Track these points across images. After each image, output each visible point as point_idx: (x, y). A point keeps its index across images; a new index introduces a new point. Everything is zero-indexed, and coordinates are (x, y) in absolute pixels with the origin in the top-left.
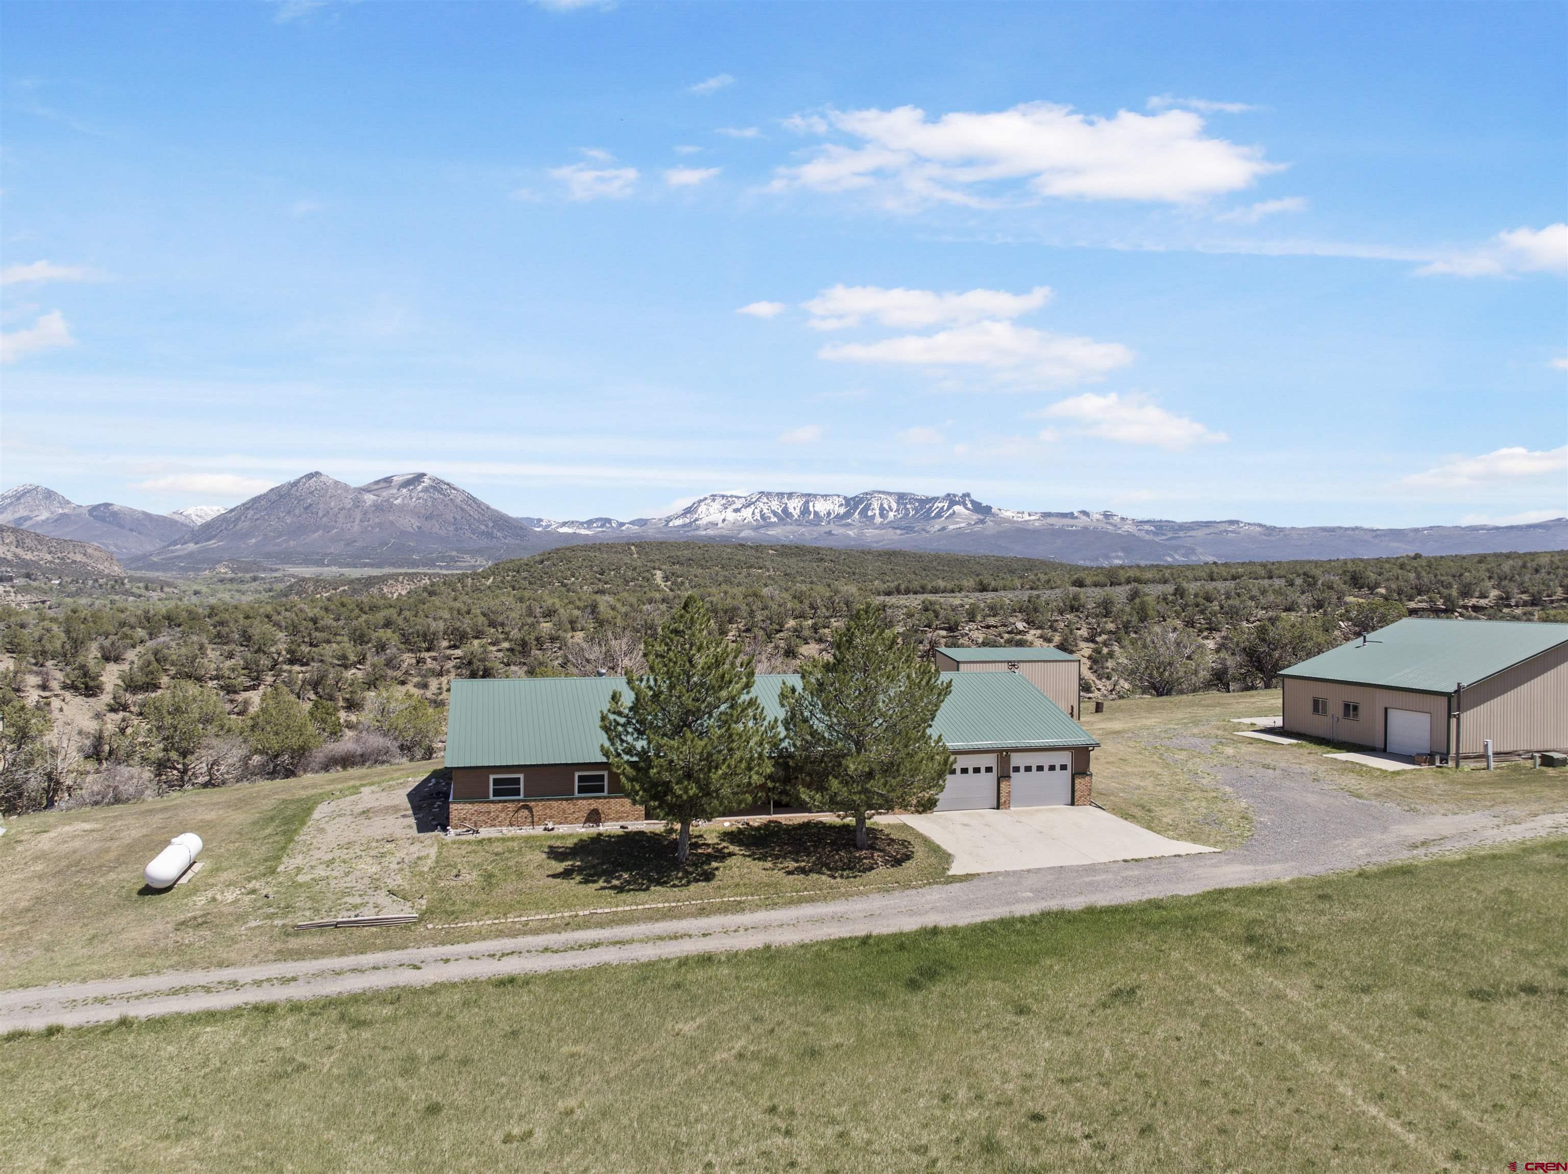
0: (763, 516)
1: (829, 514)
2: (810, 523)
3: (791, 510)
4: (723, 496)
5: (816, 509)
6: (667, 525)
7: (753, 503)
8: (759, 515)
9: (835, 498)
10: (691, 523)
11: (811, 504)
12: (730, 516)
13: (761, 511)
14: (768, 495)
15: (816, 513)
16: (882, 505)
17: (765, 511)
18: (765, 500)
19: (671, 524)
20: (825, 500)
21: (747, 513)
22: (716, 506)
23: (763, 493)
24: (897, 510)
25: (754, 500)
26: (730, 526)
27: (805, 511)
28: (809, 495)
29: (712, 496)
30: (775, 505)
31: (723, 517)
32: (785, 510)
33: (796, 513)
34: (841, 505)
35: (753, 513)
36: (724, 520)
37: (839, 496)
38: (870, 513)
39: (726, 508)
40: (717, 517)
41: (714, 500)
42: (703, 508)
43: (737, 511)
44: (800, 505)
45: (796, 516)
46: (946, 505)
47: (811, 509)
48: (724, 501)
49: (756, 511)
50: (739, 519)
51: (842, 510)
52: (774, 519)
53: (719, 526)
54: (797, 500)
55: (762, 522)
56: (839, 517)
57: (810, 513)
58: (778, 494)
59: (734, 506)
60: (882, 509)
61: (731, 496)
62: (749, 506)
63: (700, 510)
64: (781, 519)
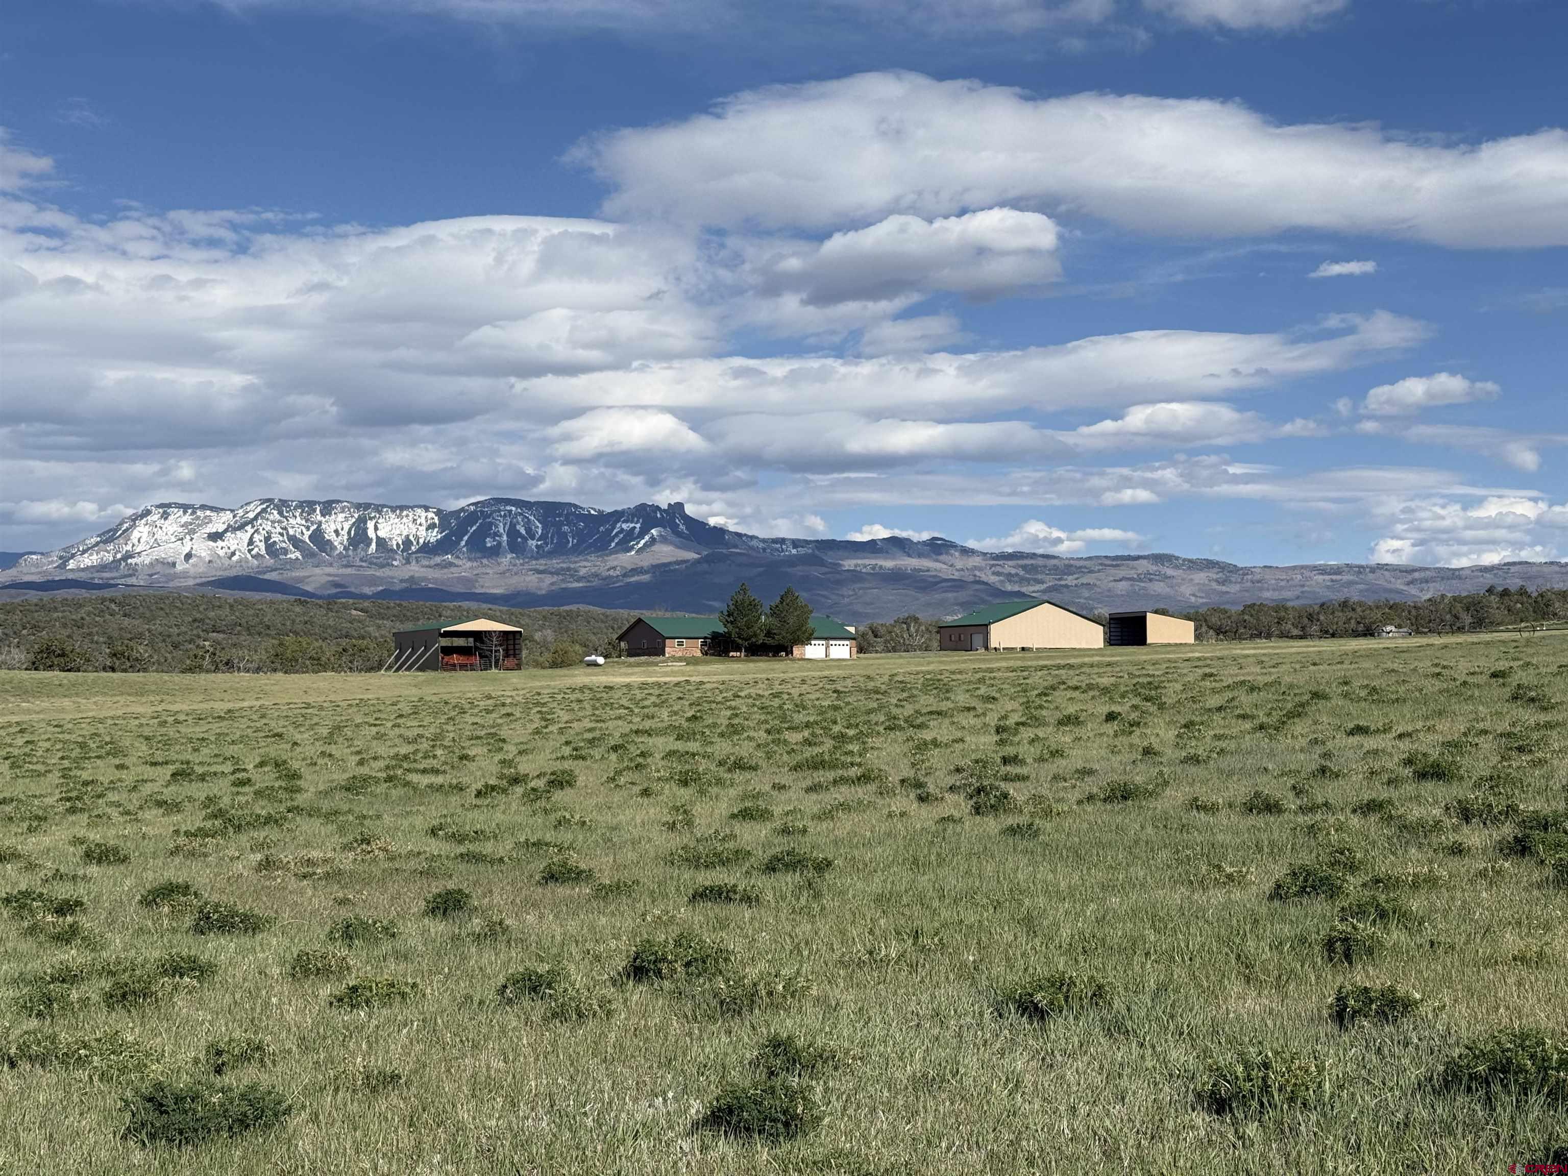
0: (270, 547)
1: (407, 542)
2: (370, 562)
3: (330, 535)
4: (185, 507)
5: (381, 534)
6: (63, 566)
7: (251, 522)
8: (262, 546)
9: (420, 512)
10: (116, 562)
11: (370, 525)
12: (202, 548)
13: (267, 539)
14: (282, 506)
15: (381, 542)
16: (513, 526)
17: (276, 538)
18: (275, 515)
19: (72, 565)
20: (400, 517)
21: (237, 542)
22: (172, 525)
23: (270, 501)
24: (543, 537)
25: (251, 515)
26: (202, 569)
27: (359, 537)
28: (367, 506)
29: (161, 506)
30: (297, 525)
31: (186, 550)
32: (318, 536)
33: (339, 543)
34: (431, 527)
35: (251, 542)
36: (188, 556)
37: (427, 509)
38: (489, 543)
39: (192, 532)
40: (173, 550)
41: (165, 516)
42: (141, 532)
43: (215, 537)
44: (347, 526)
45: (340, 548)
46: (638, 526)
47: (371, 533)
48: (187, 518)
49: (257, 537)
50: (221, 553)
51: (434, 536)
52: (295, 555)
53: (179, 568)
54: (341, 517)
55: (269, 561)
56: (427, 549)
57: (368, 542)
58: (301, 505)
59: (211, 528)
60: (513, 533)
61: (203, 507)
62: (241, 527)
63: (135, 535)
64: (308, 554)
